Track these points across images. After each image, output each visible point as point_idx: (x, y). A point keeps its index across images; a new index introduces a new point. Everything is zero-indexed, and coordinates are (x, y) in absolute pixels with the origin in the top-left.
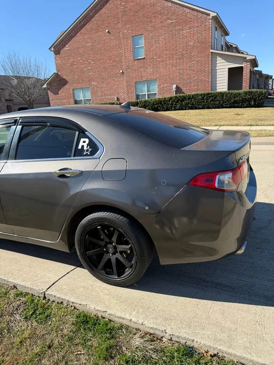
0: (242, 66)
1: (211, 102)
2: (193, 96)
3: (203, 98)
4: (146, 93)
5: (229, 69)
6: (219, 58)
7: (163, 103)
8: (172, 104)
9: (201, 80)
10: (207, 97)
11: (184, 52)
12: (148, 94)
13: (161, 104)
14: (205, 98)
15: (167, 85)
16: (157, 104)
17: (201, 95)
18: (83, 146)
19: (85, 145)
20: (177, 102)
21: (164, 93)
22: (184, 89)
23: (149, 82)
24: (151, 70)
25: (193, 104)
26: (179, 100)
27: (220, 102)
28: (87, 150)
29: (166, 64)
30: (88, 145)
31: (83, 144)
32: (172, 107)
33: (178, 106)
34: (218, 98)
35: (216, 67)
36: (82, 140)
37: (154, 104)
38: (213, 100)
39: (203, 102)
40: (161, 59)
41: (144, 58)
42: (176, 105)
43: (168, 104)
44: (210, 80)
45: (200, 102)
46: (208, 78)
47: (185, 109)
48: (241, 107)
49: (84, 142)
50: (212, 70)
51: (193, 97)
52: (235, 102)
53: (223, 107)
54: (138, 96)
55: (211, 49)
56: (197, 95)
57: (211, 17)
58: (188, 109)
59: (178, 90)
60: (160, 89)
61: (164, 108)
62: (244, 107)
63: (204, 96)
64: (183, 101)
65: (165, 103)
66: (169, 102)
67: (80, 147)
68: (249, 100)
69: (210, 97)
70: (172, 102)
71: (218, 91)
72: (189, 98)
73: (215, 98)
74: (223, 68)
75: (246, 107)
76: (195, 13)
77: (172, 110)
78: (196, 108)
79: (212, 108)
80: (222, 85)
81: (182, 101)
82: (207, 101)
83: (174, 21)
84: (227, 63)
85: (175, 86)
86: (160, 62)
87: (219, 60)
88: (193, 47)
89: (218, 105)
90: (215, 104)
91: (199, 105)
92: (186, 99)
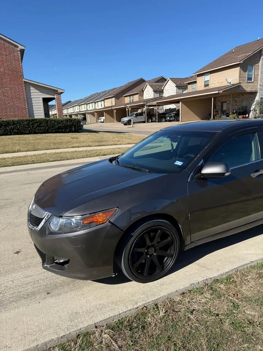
0: (54, 97)
1: (37, 127)
2: (17, 122)
3: (28, 124)
5: (43, 98)
6: (32, 88)
9: (18, 107)
14: (30, 124)
17: (26, 120)
25: (18, 129)
27: (45, 128)
33: (2, 132)
35: (31, 95)
38: (38, 126)
39: (29, 127)
44: (27, 107)
45: (26, 128)
46: (25, 105)
47: (11, 135)
48: (64, 132)
50: (27, 98)
51: (19, 122)
52: (59, 128)
53: (48, 132)
55: (24, 78)
56: (22, 120)
57: (18, 49)
58: (13, 135)
62: (67, 133)
63: (30, 122)
68: (71, 127)
69: (35, 123)
71: (36, 117)
73: (40, 124)
74: (37, 98)
75: (68, 132)
78: (22, 134)
79: (38, 134)
80: (39, 113)
81: (6, 126)
82: (32, 127)
84: (41, 94)
87: (33, 90)
88: (4, 73)
89: (43, 130)
90: (40, 130)
91: (25, 130)
92: (10, 125)
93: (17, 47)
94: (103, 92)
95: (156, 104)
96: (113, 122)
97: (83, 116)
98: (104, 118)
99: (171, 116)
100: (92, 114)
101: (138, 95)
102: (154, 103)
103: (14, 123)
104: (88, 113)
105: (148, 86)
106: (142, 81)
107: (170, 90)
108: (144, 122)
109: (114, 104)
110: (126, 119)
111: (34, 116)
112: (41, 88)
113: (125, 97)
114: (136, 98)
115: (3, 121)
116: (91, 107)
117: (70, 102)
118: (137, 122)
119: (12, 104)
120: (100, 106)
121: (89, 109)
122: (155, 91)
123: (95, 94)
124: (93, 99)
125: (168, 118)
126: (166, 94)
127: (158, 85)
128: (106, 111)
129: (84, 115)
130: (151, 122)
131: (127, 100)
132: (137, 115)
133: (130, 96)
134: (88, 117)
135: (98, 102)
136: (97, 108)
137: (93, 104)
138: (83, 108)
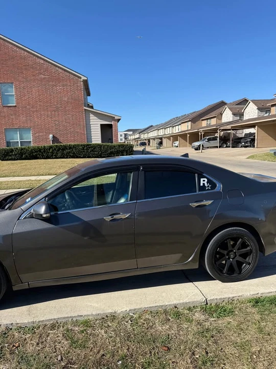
0: (111, 123)
2: (73, 146)
3: (84, 148)
4: (19, 140)
5: (101, 125)
6: (91, 115)
7: (42, 151)
8: (52, 153)
9: (77, 132)
10: (87, 148)
11: (59, 106)
12: (21, 142)
13: (40, 152)
15: (42, 134)
16: (36, 152)
17: (82, 145)
18: (204, 184)
19: (205, 183)
20: (58, 151)
21: (39, 142)
22: (61, 139)
23: (22, 129)
24: (24, 119)
25: (74, 153)
26: (60, 149)
27: (99, 153)
28: (208, 186)
29: (41, 115)
30: (207, 183)
31: (204, 182)
32: (52, 155)
33: (59, 155)
34: (97, 149)
35: (90, 122)
36: (202, 180)
37: (33, 152)
38: (92, 150)
40: (35, 109)
41: (16, 106)
42: (57, 153)
43: (48, 152)
44: (86, 133)
45: (81, 152)
46: (84, 131)
47: (67, 158)
49: (204, 181)
50: (86, 124)
51: (74, 146)
53: (101, 157)
54: (8, 144)
55: (85, 106)
56: (78, 145)
57: (81, 80)
58: (69, 158)
59: (55, 139)
60: (35, 138)
61: (44, 156)
64: (65, 150)
65: (44, 152)
66: (49, 150)
67: (202, 185)
68: (122, 152)
69: (90, 148)
70: (53, 150)
71: (93, 142)
72: (70, 148)
73: (94, 149)
74: (96, 124)
76: (68, 74)
77: (53, 158)
78: (77, 157)
80: (96, 138)
81: (63, 150)
82: (87, 151)
83: (47, 77)
84: (99, 120)
85: (51, 136)
86: (33, 112)
87: (92, 117)
88: (68, 102)
89: (97, 155)
90: (94, 154)
91: (80, 154)
92: (67, 149)
93: (81, 78)
94: (182, 116)
95: (230, 128)
96: (186, 146)
97: (160, 141)
98: (178, 142)
99: (247, 142)
100: (169, 138)
101: (215, 119)
102: (229, 127)
103: (70, 147)
104: (165, 138)
105: (227, 109)
106: (222, 104)
107: (251, 112)
108: (217, 147)
109: (190, 128)
110: (196, 144)
111: (91, 141)
112: (99, 115)
113: (202, 120)
114: (213, 122)
115: (61, 146)
116: (169, 131)
117: (152, 126)
118: (211, 147)
119: (72, 130)
120: (177, 130)
121: (166, 133)
122: (234, 114)
123: (174, 119)
124: (172, 123)
125: (243, 143)
126: (246, 117)
127: (238, 108)
128: (180, 136)
129: (161, 139)
130: (226, 147)
131: (204, 124)
132: (209, 140)
133: (207, 119)
134: (164, 141)
135: (175, 126)
136: (175, 132)
137: (171, 128)
138: (161, 133)
